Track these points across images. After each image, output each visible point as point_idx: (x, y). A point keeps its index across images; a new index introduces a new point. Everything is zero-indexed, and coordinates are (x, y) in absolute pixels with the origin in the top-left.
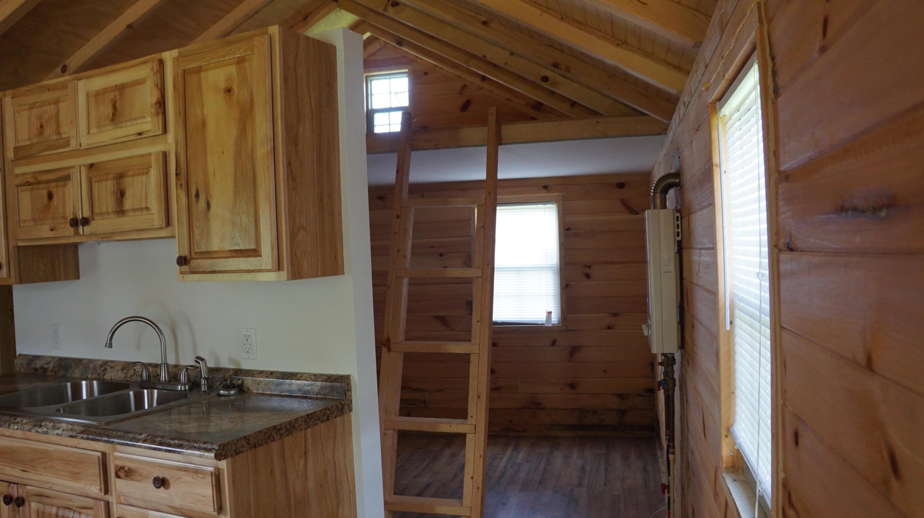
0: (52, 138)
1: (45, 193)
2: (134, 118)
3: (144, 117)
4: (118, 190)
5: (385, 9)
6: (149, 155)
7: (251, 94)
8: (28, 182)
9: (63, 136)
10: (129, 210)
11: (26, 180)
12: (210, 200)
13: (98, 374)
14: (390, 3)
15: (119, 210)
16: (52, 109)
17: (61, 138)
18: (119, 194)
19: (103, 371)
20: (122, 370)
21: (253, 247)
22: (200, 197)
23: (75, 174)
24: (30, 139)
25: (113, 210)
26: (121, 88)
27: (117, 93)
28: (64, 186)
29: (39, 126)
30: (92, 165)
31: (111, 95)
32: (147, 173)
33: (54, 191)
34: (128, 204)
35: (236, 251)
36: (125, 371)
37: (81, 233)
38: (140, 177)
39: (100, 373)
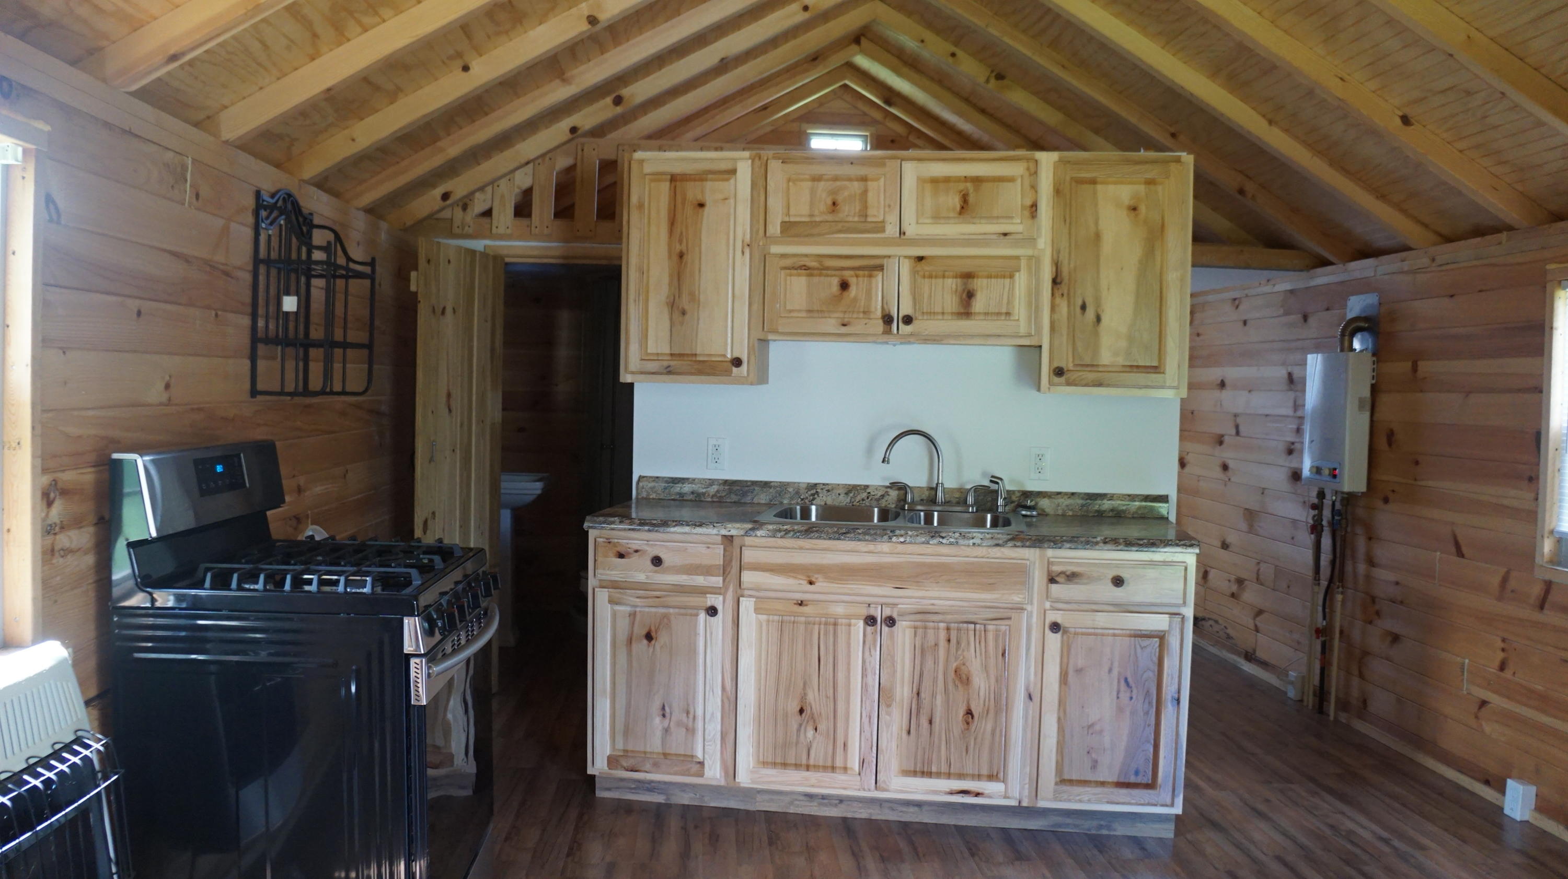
0: (850, 219)
1: (835, 282)
2: (996, 215)
3: (1012, 218)
4: (964, 290)
5: (987, 81)
6: (1017, 258)
7: (1163, 218)
8: (805, 266)
9: (869, 219)
10: (979, 313)
11: (802, 263)
12: (1100, 313)
13: (802, 500)
14: (994, 74)
15: (962, 311)
16: (856, 186)
17: (866, 222)
18: (964, 296)
19: (813, 495)
20: (846, 494)
21: (1155, 364)
22: (1088, 310)
23: (892, 266)
24: (811, 216)
25: (954, 311)
26: (977, 181)
27: (969, 185)
28: (870, 276)
29: (830, 202)
30: (920, 259)
31: (962, 186)
32: (1011, 277)
33: (853, 281)
34: (978, 305)
35: (1131, 366)
36: (851, 495)
37: (895, 330)
38: (1001, 281)
39: (807, 498)
